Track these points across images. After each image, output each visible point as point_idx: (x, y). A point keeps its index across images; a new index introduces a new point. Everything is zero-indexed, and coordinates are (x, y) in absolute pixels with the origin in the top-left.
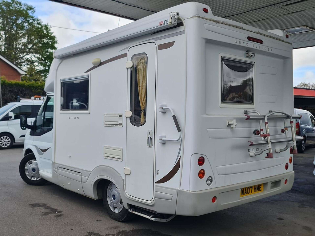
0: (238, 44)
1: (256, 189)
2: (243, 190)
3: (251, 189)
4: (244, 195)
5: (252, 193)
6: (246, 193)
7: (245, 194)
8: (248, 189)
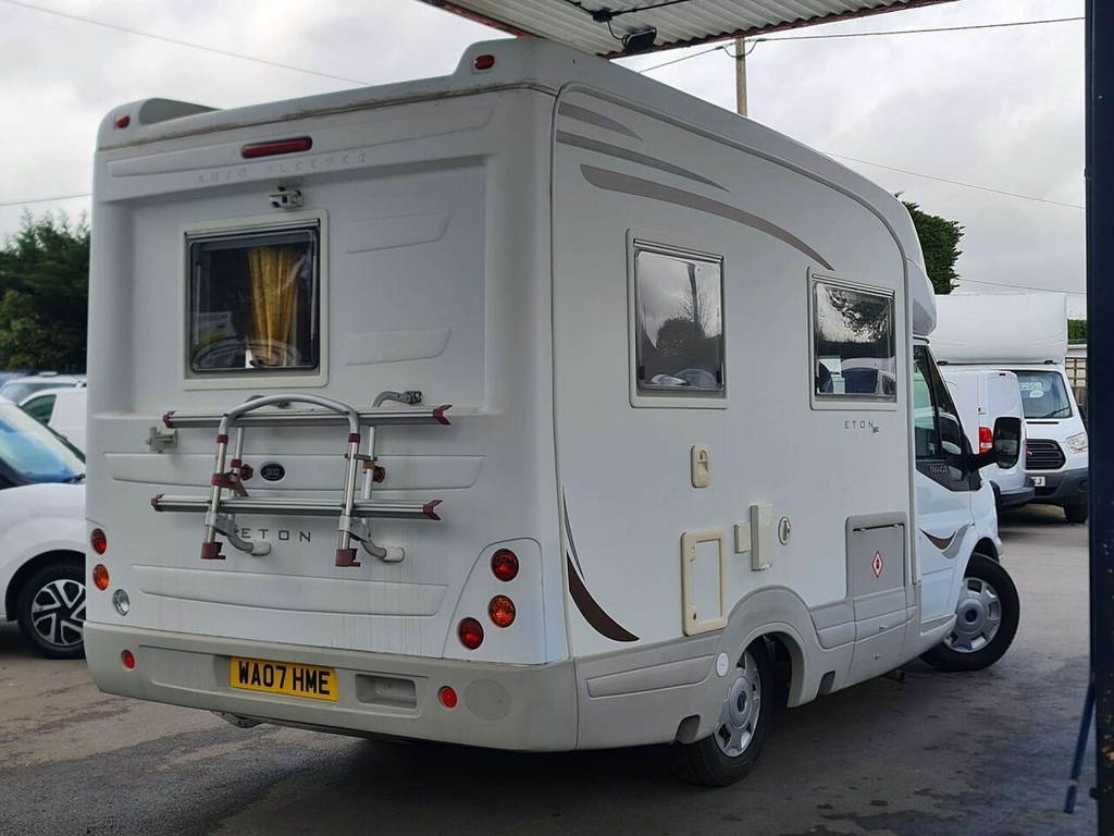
0: (208, 183)
1: (301, 679)
2: (244, 665)
3: (278, 674)
4: (249, 685)
5: (284, 690)
6: (256, 679)
7: (253, 683)
8: (268, 670)
